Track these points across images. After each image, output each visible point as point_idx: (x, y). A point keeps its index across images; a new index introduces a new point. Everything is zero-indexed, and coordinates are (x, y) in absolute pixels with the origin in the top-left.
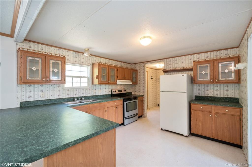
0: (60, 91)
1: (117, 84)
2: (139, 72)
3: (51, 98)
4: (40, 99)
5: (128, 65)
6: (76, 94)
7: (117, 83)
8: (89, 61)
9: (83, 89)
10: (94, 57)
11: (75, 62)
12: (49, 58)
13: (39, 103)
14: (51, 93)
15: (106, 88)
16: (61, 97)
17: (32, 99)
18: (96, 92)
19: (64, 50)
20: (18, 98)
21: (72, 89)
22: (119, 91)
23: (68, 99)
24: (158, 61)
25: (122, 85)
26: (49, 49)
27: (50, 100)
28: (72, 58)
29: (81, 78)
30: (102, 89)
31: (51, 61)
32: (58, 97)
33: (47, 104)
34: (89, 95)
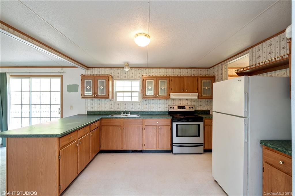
0: (112, 104)
1: (170, 99)
2: (217, 79)
3: (105, 110)
4: (98, 110)
5: (201, 71)
6: (125, 108)
7: (170, 97)
8: (138, 75)
9: (132, 103)
10: (145, 69)
11: (124, 78)
12: (97, 78)
13: (97, 113)
14: (106, 106)
15: (160, 104)
16: (112, 110)
17: (93, 110)
18: (147, 107)
19: (115, 69)
20: (86, 108)
21: (122, 103)
22: (179, 108)
23: (117, 112)
24: (240, 55)
25: (187, 99)
26: (104, 70)
27: (104, 112)
28: (122, 74)
29: (132, 93)
30: (155, 104)
31: (99, 80)
32: (110, 110)
33: (103, 115)
34: (138, 110)
